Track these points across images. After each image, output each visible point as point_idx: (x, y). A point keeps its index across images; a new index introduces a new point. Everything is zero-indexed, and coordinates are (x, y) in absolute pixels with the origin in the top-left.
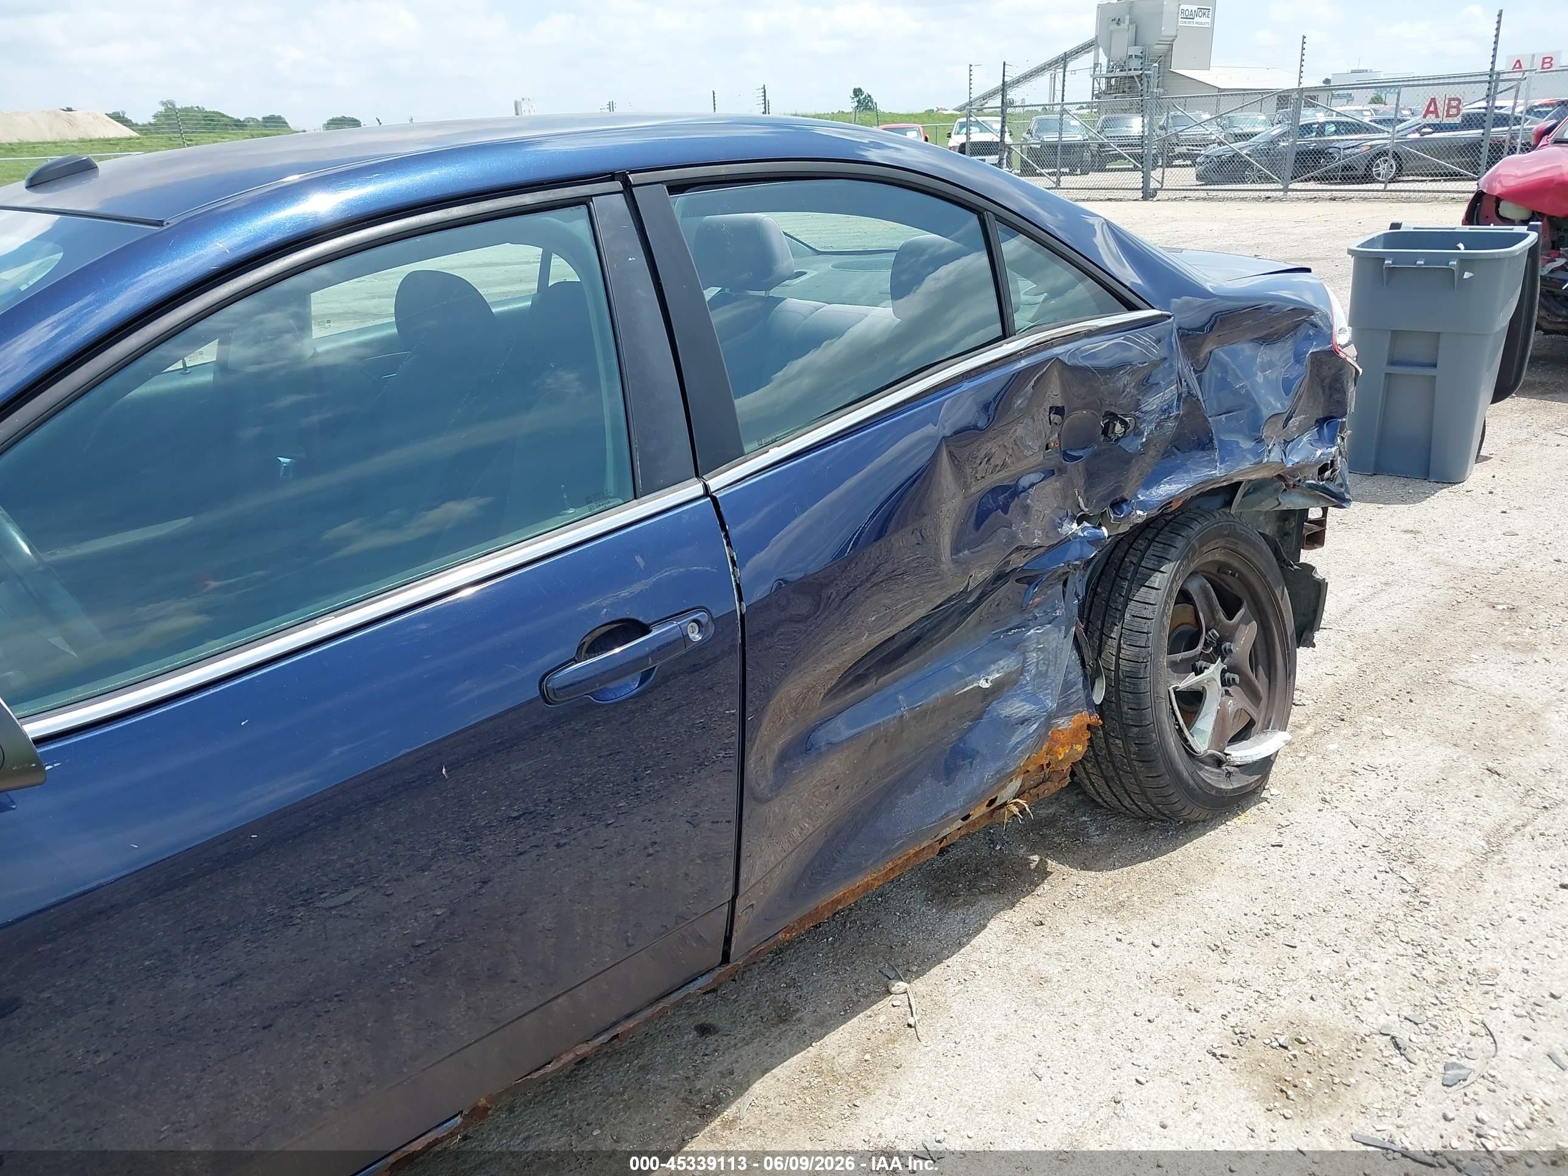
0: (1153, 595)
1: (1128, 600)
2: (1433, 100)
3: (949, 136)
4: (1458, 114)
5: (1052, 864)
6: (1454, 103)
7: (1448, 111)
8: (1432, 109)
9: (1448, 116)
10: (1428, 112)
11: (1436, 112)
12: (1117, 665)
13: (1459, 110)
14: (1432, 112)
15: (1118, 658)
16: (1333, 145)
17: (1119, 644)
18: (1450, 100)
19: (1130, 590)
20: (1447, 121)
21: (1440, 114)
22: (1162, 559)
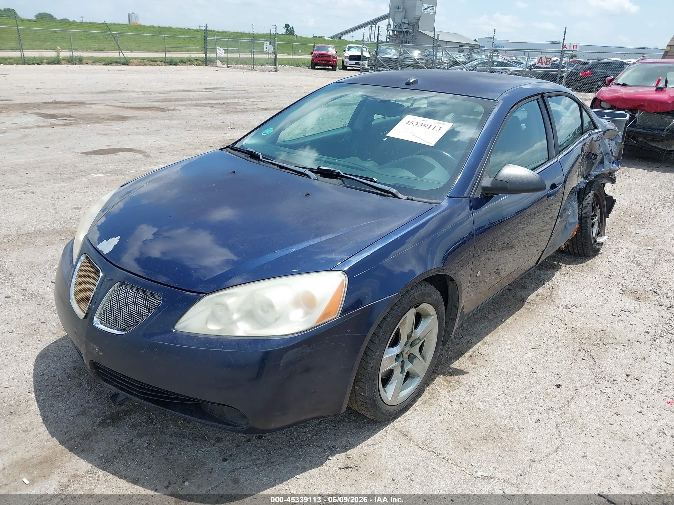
0: (590, 198)
1: (583, 199)
2: (541, 58)
3: (345, 51)
4: (550, 64)
5: (561, 264)
6: (548, 60)
7: (546, 62)
8: (540, 61)
9: (546, 64)
10: (539, 62)
11: (542, 62)
12: (581, 215)
13: (550, 62)
14: (540, 62)
15: (581, 213)
16: (497, 70)
17: (582, 210)
18: (547, 58)
19: (584, 197)
20: (545, 66)
21: (543, 63)
22: (591, 190)
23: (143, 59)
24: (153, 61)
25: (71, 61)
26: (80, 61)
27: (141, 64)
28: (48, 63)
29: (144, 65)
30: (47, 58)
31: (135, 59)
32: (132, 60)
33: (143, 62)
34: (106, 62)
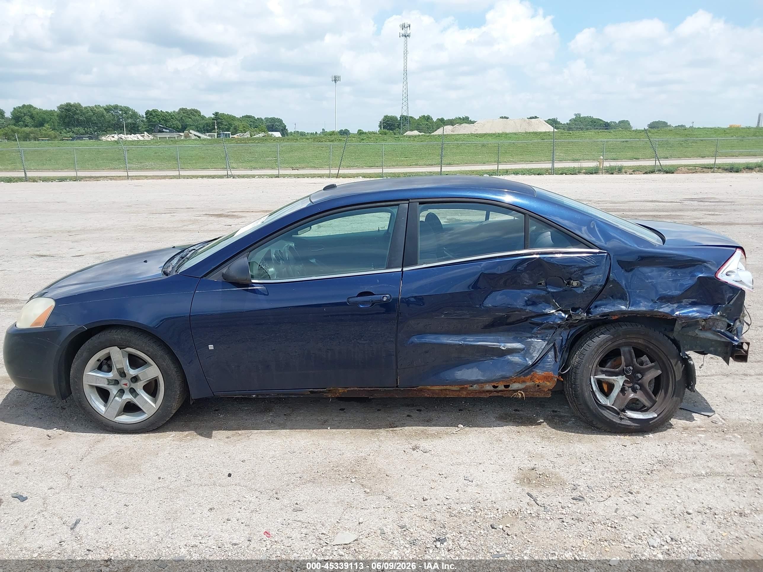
23: (695, 166)
24: (709, 168)
25: (611, 171)
26: (620, 170)
27: (691, 171)
28: (586, 173)
29: (693, 173)
30: (586, 168)
31: (685, 166)
32: (680, 168)
33: (693, 169)
34: (648, 170)
